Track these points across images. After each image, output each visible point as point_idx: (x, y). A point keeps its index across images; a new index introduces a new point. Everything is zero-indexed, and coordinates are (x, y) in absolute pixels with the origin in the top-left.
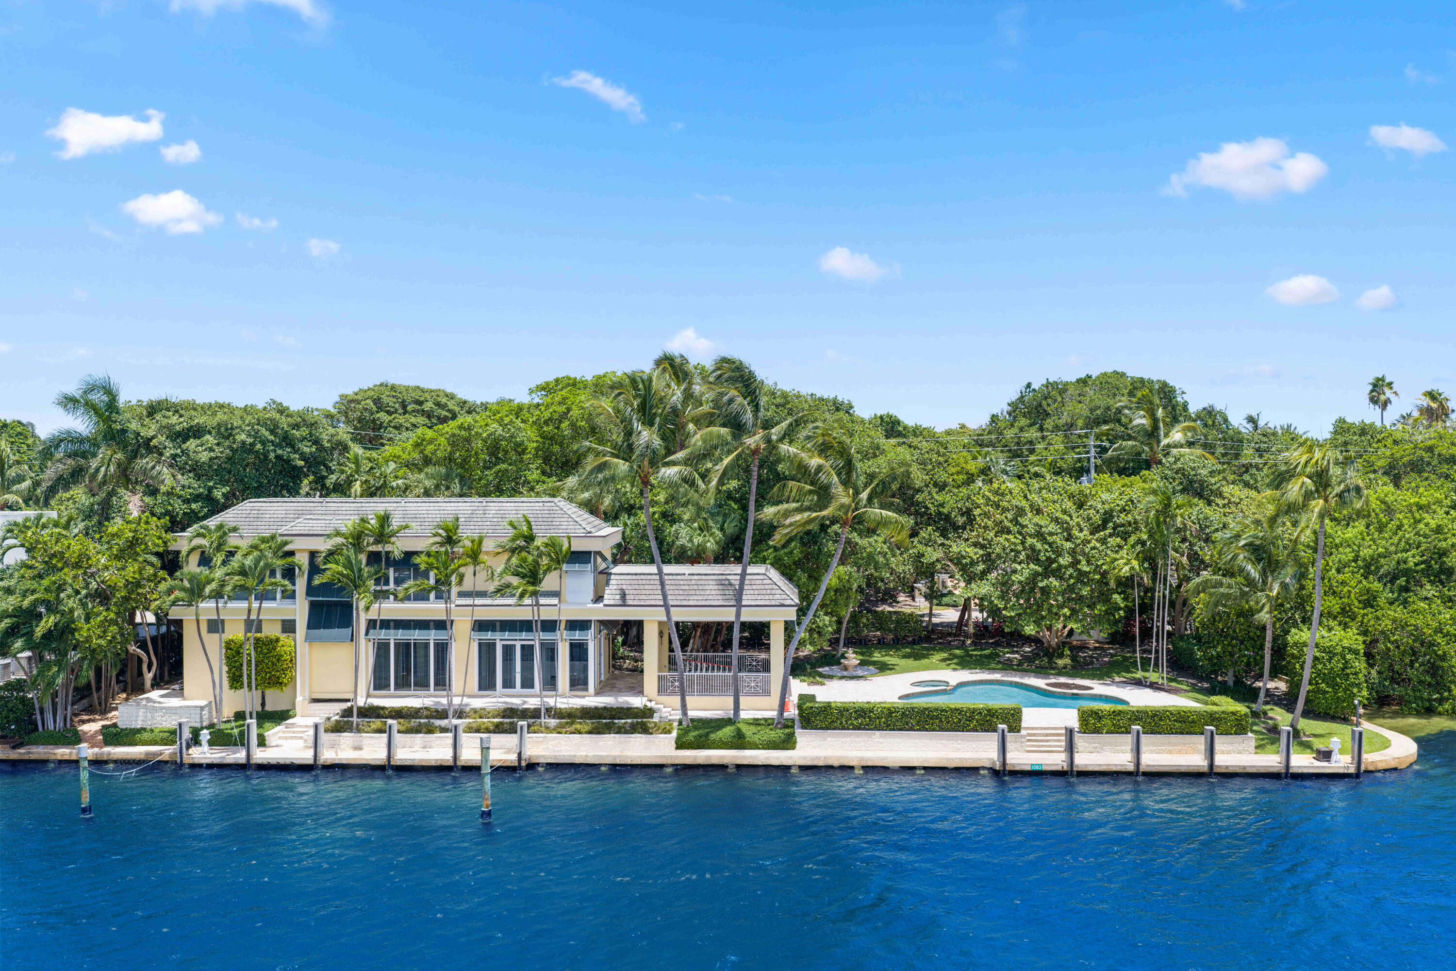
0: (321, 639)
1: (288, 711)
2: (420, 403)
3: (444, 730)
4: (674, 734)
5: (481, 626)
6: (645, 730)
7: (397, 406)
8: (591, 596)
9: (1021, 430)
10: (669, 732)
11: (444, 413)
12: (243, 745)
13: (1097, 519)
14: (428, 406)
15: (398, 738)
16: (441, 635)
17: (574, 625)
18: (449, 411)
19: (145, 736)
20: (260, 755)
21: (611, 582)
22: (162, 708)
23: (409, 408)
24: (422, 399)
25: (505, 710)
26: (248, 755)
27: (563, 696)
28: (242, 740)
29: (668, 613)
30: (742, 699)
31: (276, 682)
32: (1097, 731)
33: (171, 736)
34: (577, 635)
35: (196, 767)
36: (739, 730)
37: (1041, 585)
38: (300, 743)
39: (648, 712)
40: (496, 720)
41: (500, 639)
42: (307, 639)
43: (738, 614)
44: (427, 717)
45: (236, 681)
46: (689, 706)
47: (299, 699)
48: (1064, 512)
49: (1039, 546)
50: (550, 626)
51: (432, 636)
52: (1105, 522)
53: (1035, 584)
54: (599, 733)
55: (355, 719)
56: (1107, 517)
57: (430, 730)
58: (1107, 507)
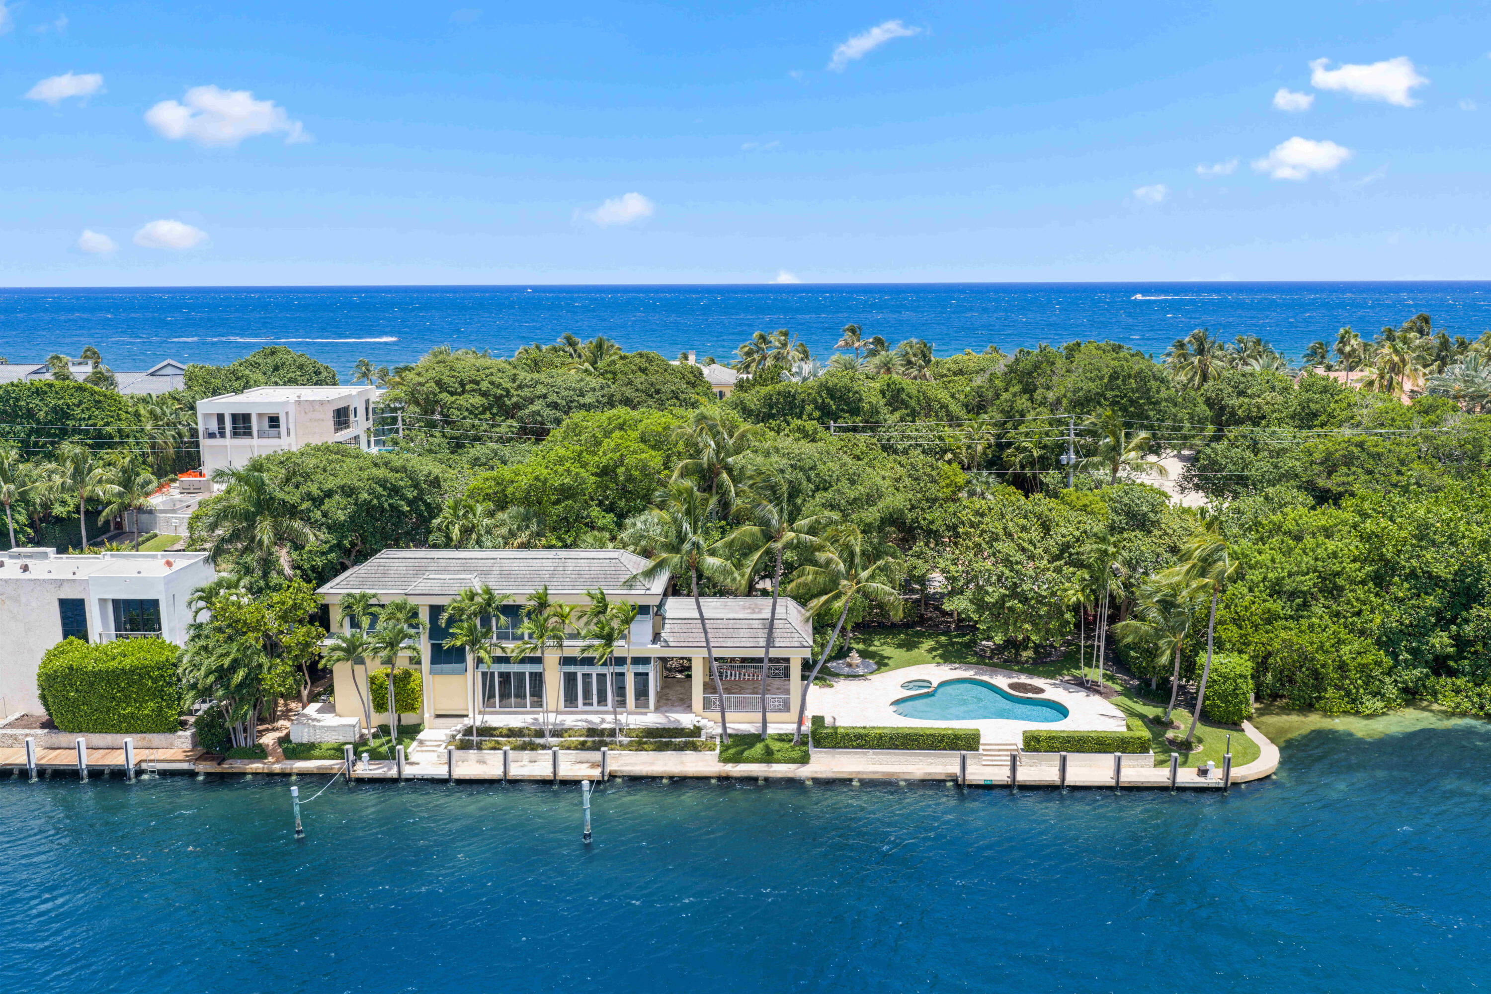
0: (442, 673)
1: (419, 725)
2: (477, 383)
3: (544, 747)
4: (718, 751)
5: (567, 661)
6: (695, 748)
7: (457, 385)
8: (651, 637)
9: (1014, 395)
10: (714, 750)
11: (499, 392)
12: (394, 759)
13: (1055, 551)
14: (485, 385)
15: (512, 754)
16: (536, 668)
17: (637, 661)
18: (503, 389)
19: (317, 752)
20: (409, 771)
21: (666, 626)
22: (323, 727)
23: (467, 387)
24: (478, 379)
25: (589, 730)
26: (399, 772)
27: (630, 713)
28: (391, 755)
29: (709, 652)
30: (768, 714)
31: (412, 708)
32: (1036, 750)
33: (338, 751)
34: (641, 669)
35: (360, 781)
36: (767, 747)
37: (1008, 605)
38: (433, 757)
39: (697, 731)
40: (582, 739)
41: (580, 671)
42: (432, 672)
43: (767, 652)
44: (529, 735)
45: (380, 706)
46: (727, 720)
47: (426, 715)
48: (1031, 542)
49: (1007, 573)
50: (621, 661)
51: (528, 669)
52: (1062, 552)
53: (1004, 602)
54: (661, 750)
55: (475, 738)
56: (1065, 547)
57: (533, 747)
58: (1064, 540)
